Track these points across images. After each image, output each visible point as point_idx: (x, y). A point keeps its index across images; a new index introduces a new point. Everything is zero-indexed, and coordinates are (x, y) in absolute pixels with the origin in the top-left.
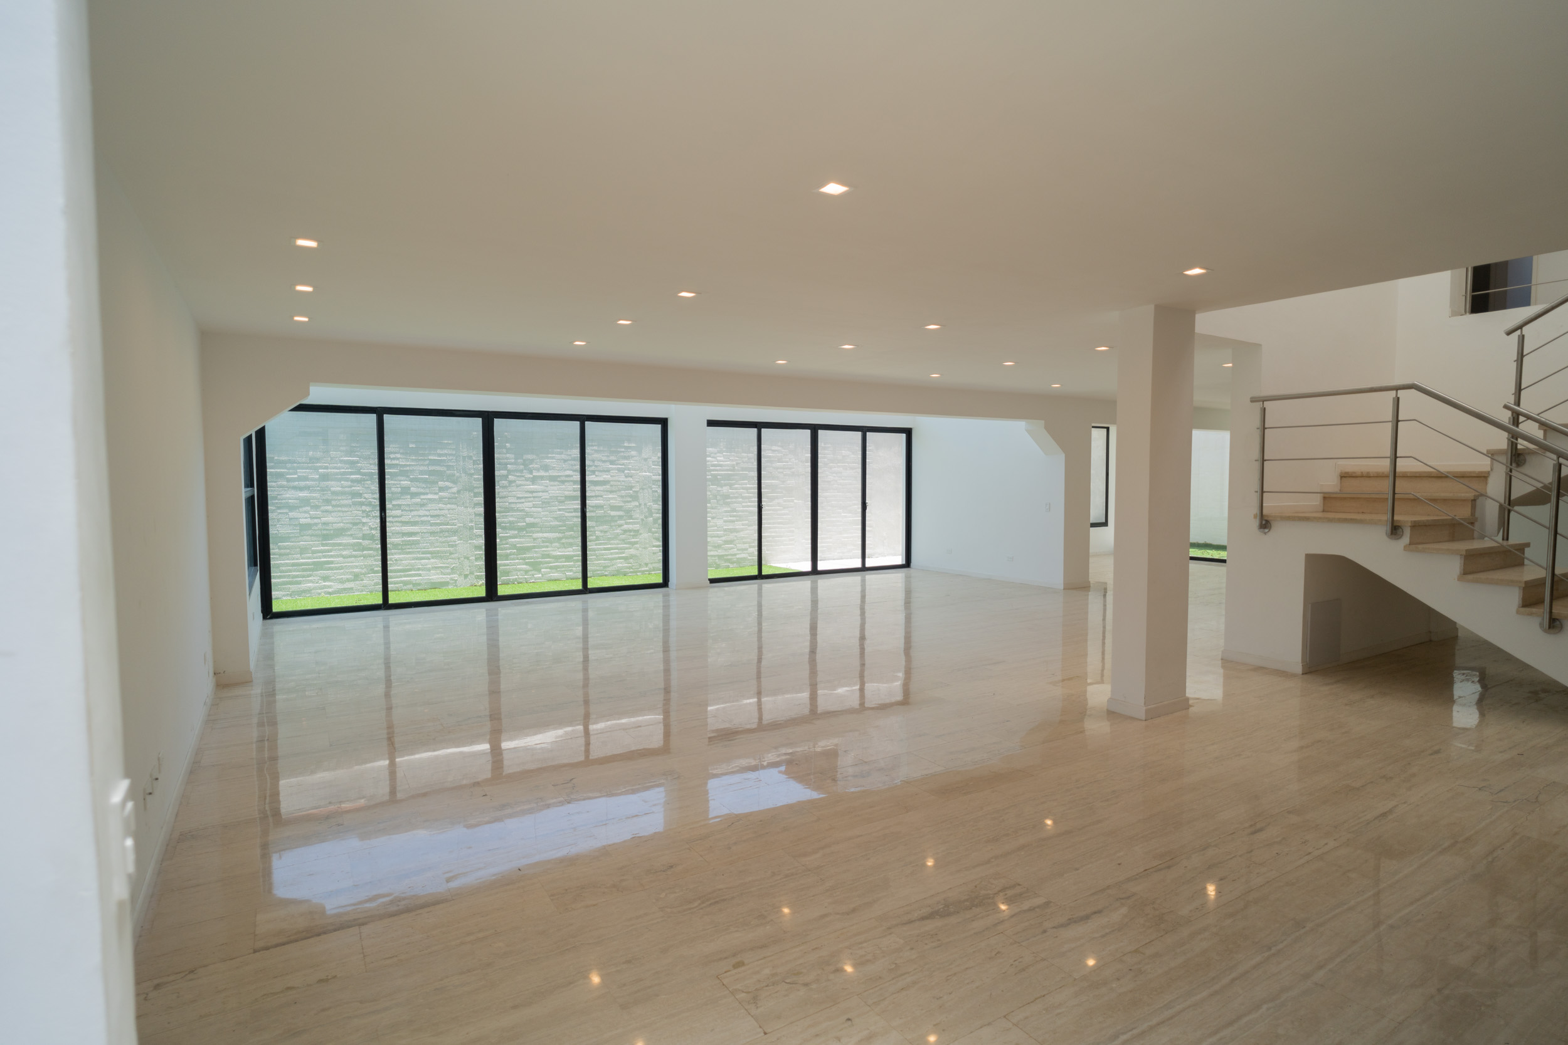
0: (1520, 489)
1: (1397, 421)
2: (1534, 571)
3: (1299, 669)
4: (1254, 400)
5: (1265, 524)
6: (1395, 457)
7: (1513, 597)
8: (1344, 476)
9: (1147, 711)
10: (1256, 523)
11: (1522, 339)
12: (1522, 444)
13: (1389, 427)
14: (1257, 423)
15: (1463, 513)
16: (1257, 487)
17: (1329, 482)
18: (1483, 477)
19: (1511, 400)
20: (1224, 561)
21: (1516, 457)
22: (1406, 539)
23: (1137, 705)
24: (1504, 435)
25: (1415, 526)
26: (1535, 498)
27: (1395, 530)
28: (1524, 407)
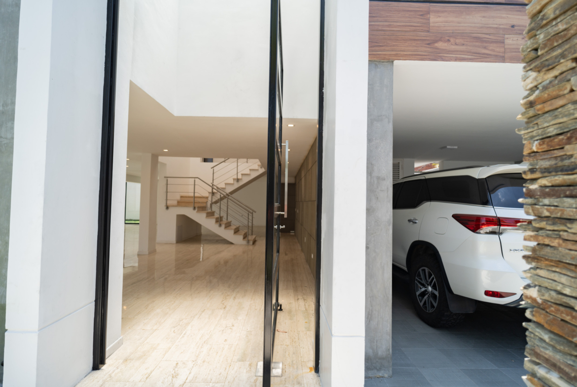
0: (214, 200)
1: (195, 185)
2: (217, 215)
3: (175, 242)
4: (165, 177)
5: (167, 208)
6: (194, 193)
7: (214, 221)
8: (181, 197)
9: (149, 252)
10: (165, 208)
11: (213, 170)
12: (214, 191)
13: (193, 186)
14: (166, 183)
15: (204, 205)
16: (165, 198)
17: (178, 198)
18: (207, 198)
19: (212, 182)
20: (138, 224)
21: (213, 193)
22: (196, 210)
23: (146, 251)
24: (211, 188)
25: (198, 207)
26: (216, 202)
27: (194, 208)
28: (214, 184)
